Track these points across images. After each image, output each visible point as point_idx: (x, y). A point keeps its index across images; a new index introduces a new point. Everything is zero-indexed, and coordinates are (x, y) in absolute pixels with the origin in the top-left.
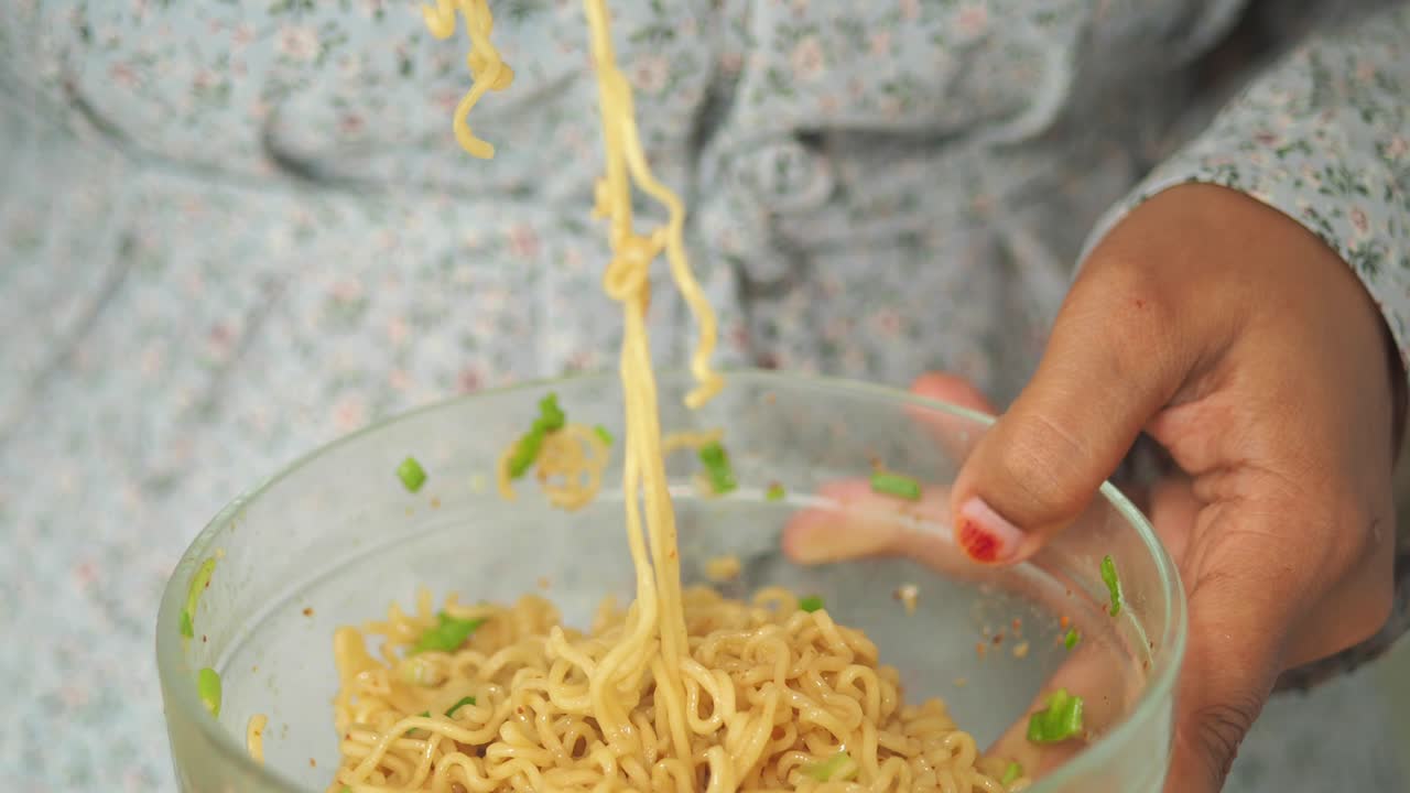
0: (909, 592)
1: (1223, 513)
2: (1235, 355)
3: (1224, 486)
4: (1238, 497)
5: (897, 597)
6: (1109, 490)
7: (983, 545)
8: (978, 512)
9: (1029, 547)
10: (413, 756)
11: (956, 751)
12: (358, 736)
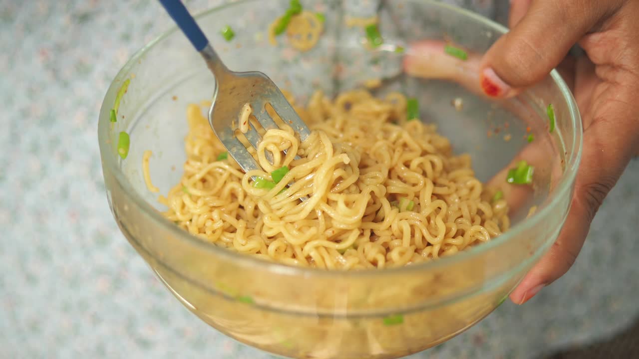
0: (458, 102)
1: (608, 89)
2: (621, 12)
3: (610, 76)
4: (616, 82)
5: (453, 104)
6: (555, 74)
7: (493, 90)
8: (490, 74)
9: (512, 93)
10: (218, 175)
11: (472, 189)
12: (193, 163)
